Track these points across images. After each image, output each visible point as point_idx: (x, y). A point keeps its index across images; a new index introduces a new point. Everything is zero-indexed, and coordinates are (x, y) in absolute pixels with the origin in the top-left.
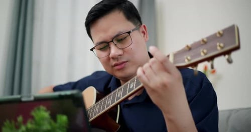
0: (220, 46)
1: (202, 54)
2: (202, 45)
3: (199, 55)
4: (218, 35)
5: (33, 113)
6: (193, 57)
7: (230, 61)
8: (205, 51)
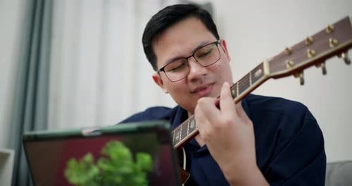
0: (332, 42)
1: (309, 55)
2: (308, 45)
3: (306, 57)
4: (328, 31)
5: (104, 151)
6: (296, 61)
7: (347, 62)
8: (313, 52)
